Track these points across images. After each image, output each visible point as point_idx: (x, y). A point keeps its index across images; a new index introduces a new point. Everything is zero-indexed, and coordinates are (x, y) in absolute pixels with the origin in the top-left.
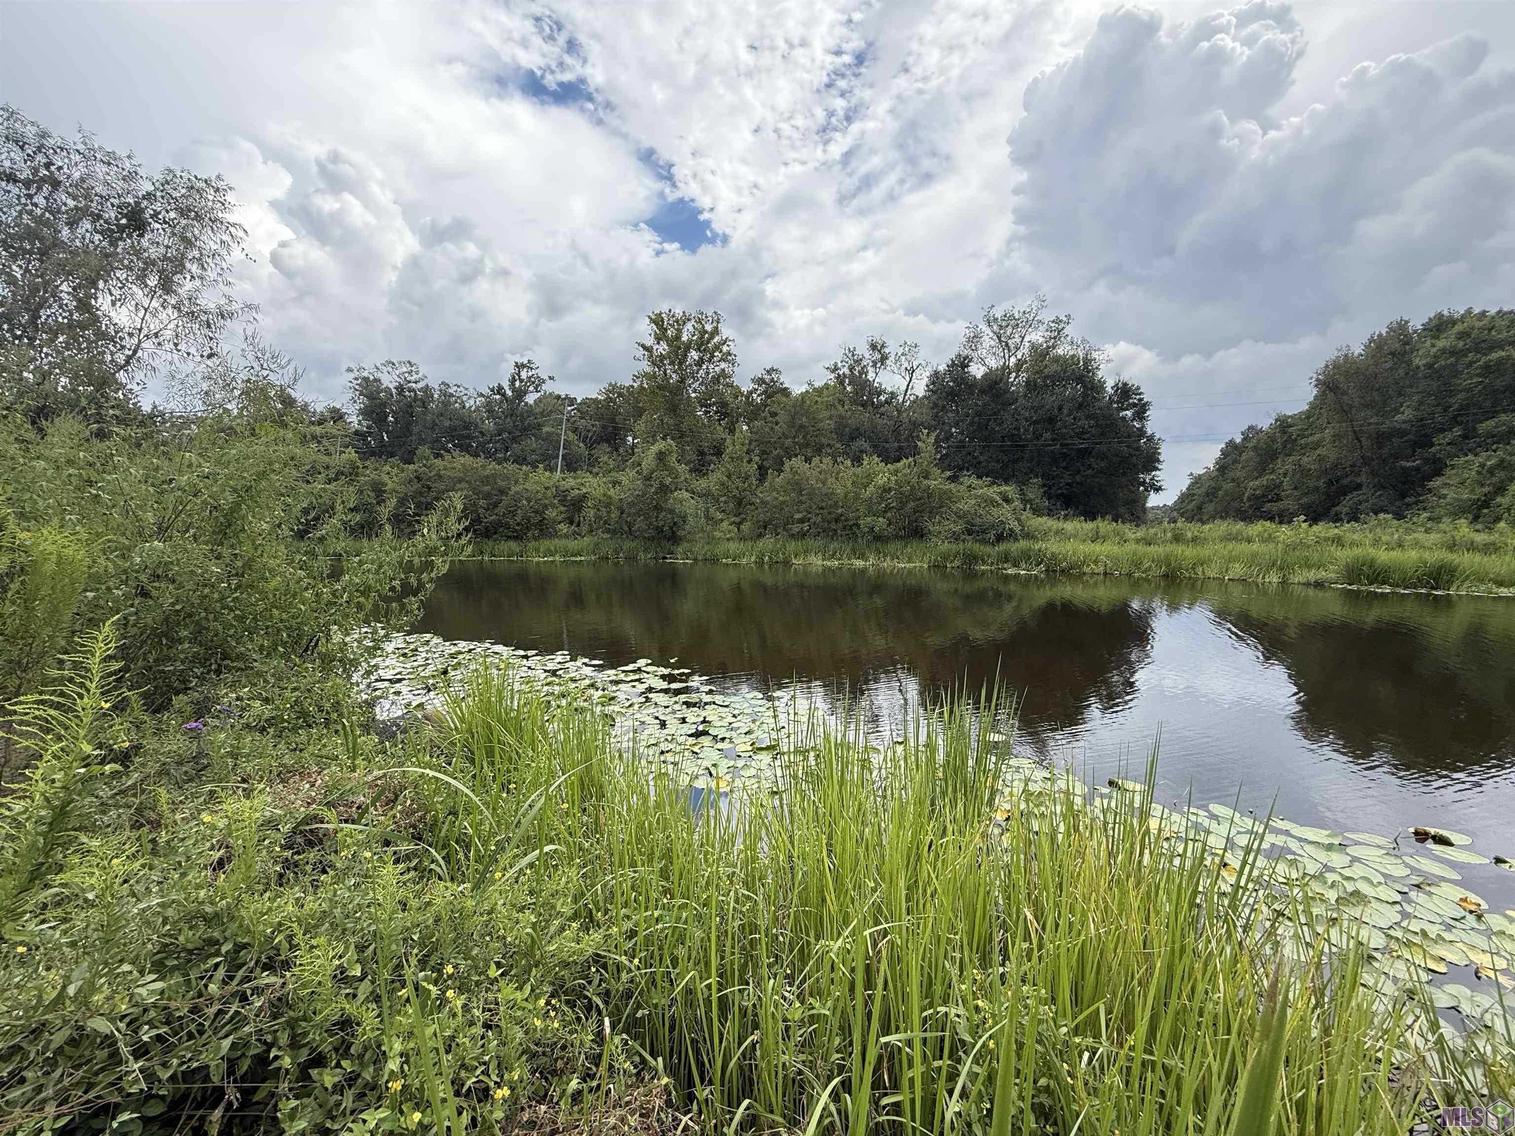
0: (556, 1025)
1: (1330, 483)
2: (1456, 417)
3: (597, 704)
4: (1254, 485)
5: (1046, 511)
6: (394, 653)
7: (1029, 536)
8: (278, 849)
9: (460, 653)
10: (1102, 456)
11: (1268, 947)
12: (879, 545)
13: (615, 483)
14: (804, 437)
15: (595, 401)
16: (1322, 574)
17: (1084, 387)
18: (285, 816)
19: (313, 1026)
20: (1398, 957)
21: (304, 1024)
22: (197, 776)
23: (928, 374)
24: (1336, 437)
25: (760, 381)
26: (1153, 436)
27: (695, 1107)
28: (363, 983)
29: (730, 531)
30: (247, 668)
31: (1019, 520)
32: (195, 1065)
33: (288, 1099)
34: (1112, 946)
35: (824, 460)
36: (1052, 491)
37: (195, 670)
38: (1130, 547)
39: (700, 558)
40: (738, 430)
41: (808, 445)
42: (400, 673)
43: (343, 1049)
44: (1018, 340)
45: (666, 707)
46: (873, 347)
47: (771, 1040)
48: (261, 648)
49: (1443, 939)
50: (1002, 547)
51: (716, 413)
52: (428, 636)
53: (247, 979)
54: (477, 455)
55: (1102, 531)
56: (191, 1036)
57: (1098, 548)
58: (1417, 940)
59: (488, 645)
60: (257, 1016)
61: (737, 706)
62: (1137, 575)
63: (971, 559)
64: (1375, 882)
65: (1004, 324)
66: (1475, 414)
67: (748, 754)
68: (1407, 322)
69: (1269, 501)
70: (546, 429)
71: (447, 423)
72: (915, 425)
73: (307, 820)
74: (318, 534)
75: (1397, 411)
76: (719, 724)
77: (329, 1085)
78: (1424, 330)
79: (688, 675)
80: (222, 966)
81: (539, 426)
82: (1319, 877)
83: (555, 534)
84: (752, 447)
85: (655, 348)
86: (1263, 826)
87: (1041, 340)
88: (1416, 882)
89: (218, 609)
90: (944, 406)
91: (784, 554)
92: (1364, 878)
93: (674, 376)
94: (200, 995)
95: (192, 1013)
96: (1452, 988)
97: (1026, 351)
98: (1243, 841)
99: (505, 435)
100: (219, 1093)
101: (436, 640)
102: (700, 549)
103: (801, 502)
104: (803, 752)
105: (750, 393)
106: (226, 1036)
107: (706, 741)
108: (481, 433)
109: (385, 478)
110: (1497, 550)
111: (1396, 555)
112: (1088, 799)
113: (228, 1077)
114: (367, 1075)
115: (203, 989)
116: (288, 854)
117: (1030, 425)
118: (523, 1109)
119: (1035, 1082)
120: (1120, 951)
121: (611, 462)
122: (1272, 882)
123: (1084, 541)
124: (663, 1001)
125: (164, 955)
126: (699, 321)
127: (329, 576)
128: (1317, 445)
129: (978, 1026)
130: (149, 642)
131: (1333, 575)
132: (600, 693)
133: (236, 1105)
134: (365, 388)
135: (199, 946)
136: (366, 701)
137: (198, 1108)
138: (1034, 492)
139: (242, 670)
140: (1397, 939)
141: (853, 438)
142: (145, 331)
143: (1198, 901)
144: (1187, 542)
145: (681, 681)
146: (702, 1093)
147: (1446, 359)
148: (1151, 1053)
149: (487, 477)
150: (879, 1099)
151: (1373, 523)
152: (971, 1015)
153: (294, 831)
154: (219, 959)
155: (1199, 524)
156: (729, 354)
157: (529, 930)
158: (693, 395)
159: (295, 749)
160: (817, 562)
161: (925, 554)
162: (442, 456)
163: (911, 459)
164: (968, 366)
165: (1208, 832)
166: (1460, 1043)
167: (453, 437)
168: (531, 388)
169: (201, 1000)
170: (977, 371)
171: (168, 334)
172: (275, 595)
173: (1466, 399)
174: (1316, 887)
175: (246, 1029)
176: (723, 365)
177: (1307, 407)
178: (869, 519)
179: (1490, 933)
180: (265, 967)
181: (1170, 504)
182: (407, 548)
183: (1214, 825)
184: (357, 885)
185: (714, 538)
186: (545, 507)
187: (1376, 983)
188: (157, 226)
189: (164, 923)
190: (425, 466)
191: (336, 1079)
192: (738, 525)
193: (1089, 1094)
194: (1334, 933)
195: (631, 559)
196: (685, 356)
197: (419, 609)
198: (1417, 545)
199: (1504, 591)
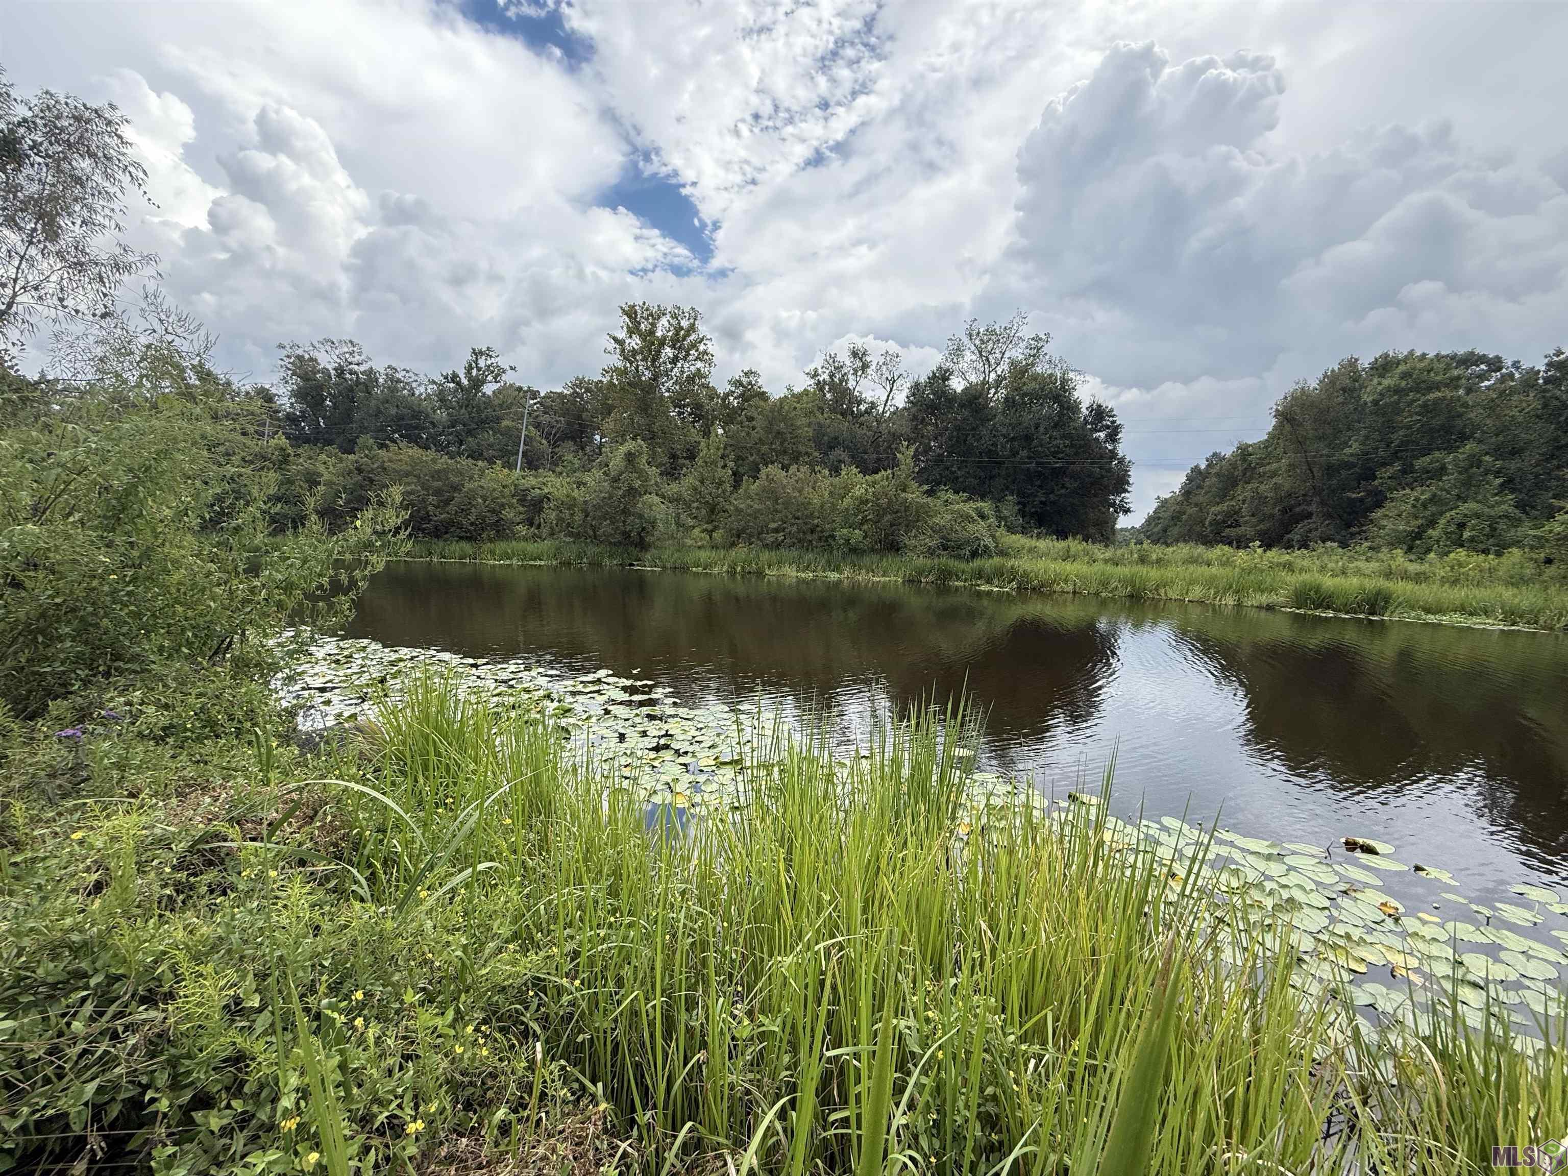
0: (485, 1053)
1: (1284, 511)
2: (1396, 452)
3: (550, 717)
4: (1216, 510)
5: (1020, 529)
6: (325, 660)
7: (1003, 553)
8: (168, 870)
9: (401, 660)
10: (1074, 476)
11: (1209, 951)
12: (854, 558)
13: (580, 484)
14: (782, 444)
15: (560, 395)
16: (1273, 598)
17: (1062, 407)
18: (180, 833)
19: (198, 1064)
20: (1325, 959)
21: (187, 1062)
22: (74, 790)
23: (909, 385)
24: (1292, 466)
25: (738, 383)
26: (1123, 458)
27: (635, 1132)
28: (262, 1015)
29: (701, 539)
30: (143, 671)
31: (993, 536)
32: (51, 1112)
33: (165, 1145)
34: (1062, 953)
35: (802, 469)
36: (1027, 509)
37: (78, 672)
38: (1098, 567)
39: (668, 565)
40: (713, 434)
41: (785, 452)
42: (330, 681)
43: (236, 1088)
44: (999, 356)
45: (626, 720)
46: (855, 354)
47: (718, 1059)
48: (161, 649)
49: (1365, 941)
50: (977, 563)
51: (690, 414)
52: (366, 641)
53: (119, 1015)
54: (427, 448)
55: (1073, 550)
56: (47, 1081)
57: (1069, 568)
58: (1341, 942)
59: (434, 653)
60: (130, 1054)
61: (702, 719)
62: (1103, 594)
63: (946, 574)
64: (1308, 889)
65: (985, 338)
66: (1413, 450)
67: (710, 769)
68: (1356, 360)
69: (1230, 526)
70: (505, 423)
71: (393, 411)
72: (895, 437)
73: (204, 839)
74: (234, 523)
75: (1346, 444)
76: (681, 738)
77: (216, 1129)
78: (1371, 369)
79: (651, 687)
80: (90, 1001)
81: (498, 419)
82: (1260, 886)
83: (514, 537)
84: (727, 452)
85: (628, 341)
86: (1208, 837)
87: (1021, 357)
88: (1343, 889)
89: (108, 604)
90: (924, 419)
91: (757, 564)
92: (1298, 886)
93: (646, 373)
94: (60, 1034)
95: (51, 1054)
96: (1370, 987)
97: (1006, 367)
98: (1189, 852)
99: (459, 427)
100: (81, 1141)
101: (374, 646)
102: (669, 555)
103: (776, 511)
104: (767, 767)
105: (727, 395)
106: (93, 1079)
107: (667, 755)
108: (432, 423)
109: (322, 468)
110: (1426, 579)
111: (1339, 581)
112: (1046, 812)
113: (92, 1126)
114: (263, 1116)
115: (65, 1028)
116: (182, 876)
117: (1007, 442)
118: (441, 1143)
119: (982, 1090)
120: (1069, 958)
121: (576, 461)
122: (1216, 890)
123: (1056, 559)
124: (605, 1025)
125: (17, 990)
126: (674, 316)
127: (245, 571)
128: (1274, 474)
129: (927, 1037)
130: (21, 639)
131: (1282, 599)
132: (556, 704)
133: (100, 1155)
134: (299, 368)
135: (61, 979)
136: (285, 710)
137: (56, 1161)
138: (1009, 508)
139: (135, 672)
140: (1324, 942)
141: (831, 448)
142: (21, 283)
143: (1146, 910)
144: (1152, 564)
145: (644, 693)
146: (644, 1117)
147: (1391, 396)
148: (1095, 1058)
149: (439, 472)
150: (828, 1115)
151: (1321, 550)
152: (922, 1027)
153: (190, 850)
154: (85, 993)
155: (1164, 546)
156: (705, 353)
157: (459, 953)
158: (667, 394)
159: (198, 762)
160: (791, 573)
161: (900, 568)
162: (386, 446)
163: (889, 471)
164: (948, 379)
165: (1158, 843)
166: (1375, 1037)
167: (400, 426)
168: (490, 378)
169: (62, 1039)
170: (957, 385)
171: (51, 287)
172: (179, 590)
173: (1406, 436)
174: (1256, 895)
175: (117, 1070)
176: (699, 364)
177: (1266, 437)
178: (845, 531)
179: (1405, 935)
180: (143, 1000)
181: (1137, 526)
182: (336, 542)
183: (1164, 837)
184: (260, 909)
185: (684, 546)
186: (503, 506)
187: (1304, 984)
188: (39, 160)
189: (19, 955)
190: (366, 456)
191: (225, 1121)
192: (710, 532)
193: (1033, 1100)
194: (1268, 938)
195: (595, 565)
196: (658, 353)
197: (350, 609)
198: (1358, 572)
199: (1431, 619)
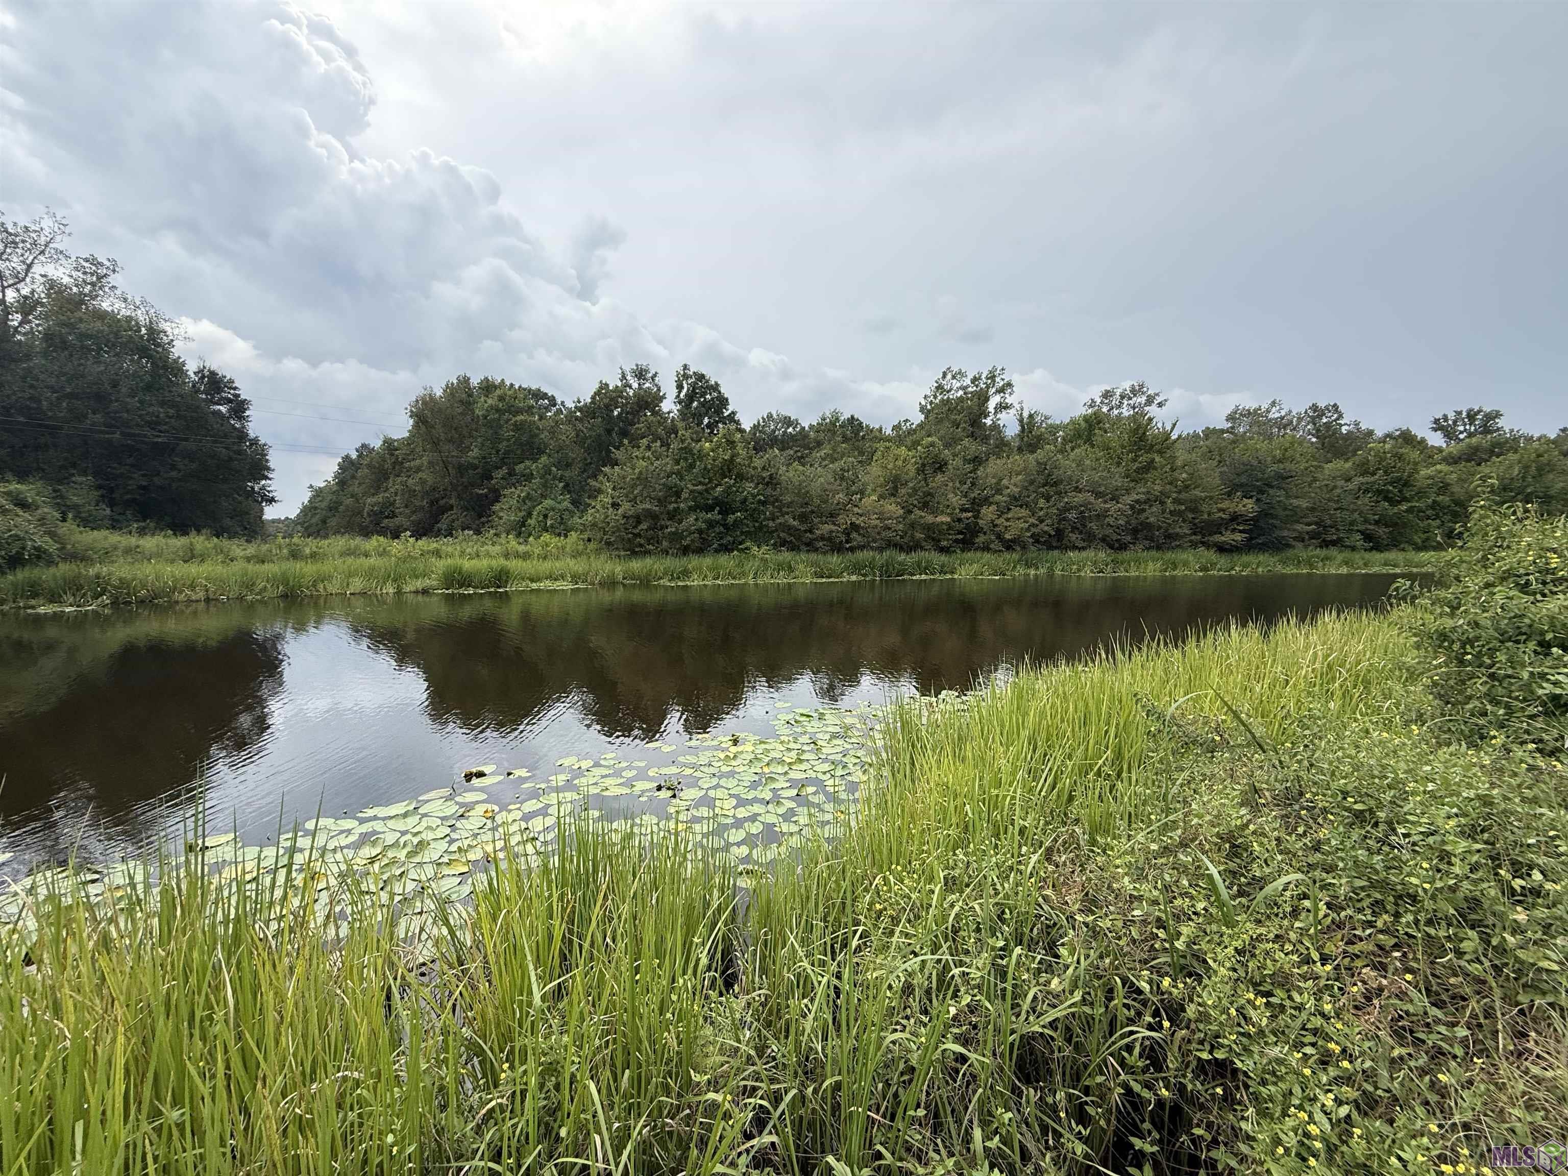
1: (432, 503)
2: (503, 459)
4: (371, 502)
5: (107, 522)
7: (76, 557)
10: (190, 456)
17: (155, 364)
24: (431, 464)
26: (256, 439)
31: (52, 534)
36: (116, 496)
38: (237, 567)
49: (471, 847)
50: (23, 575)
55: (199, 548)
57: (193, 569)
58: (456, 856)
62: (249, 598)
64: (435, 827)
66: (513, 458)
68: (469, 378)
69: (387, 517)
75: (469, 449)
78: (479, 388)
82: (395, 844)
88: (461, 814)
92: (427, 828)
97: (38, 287)
110: (529, 556)
111: (475, 563)
117: (60, 399)
123: (172, 561)
128: (418, 469)
131: (435, 583)
138: (81, 494)
140: (444, 864)
144: (304, 558)
147: (494, 414)
151: (461, 538)
155: (320, 539)
173: (507, 446)
174: (392, 853)
177: (407, 435)
179: (497, 827)
198: (488, 555)
199: (534, 586)
